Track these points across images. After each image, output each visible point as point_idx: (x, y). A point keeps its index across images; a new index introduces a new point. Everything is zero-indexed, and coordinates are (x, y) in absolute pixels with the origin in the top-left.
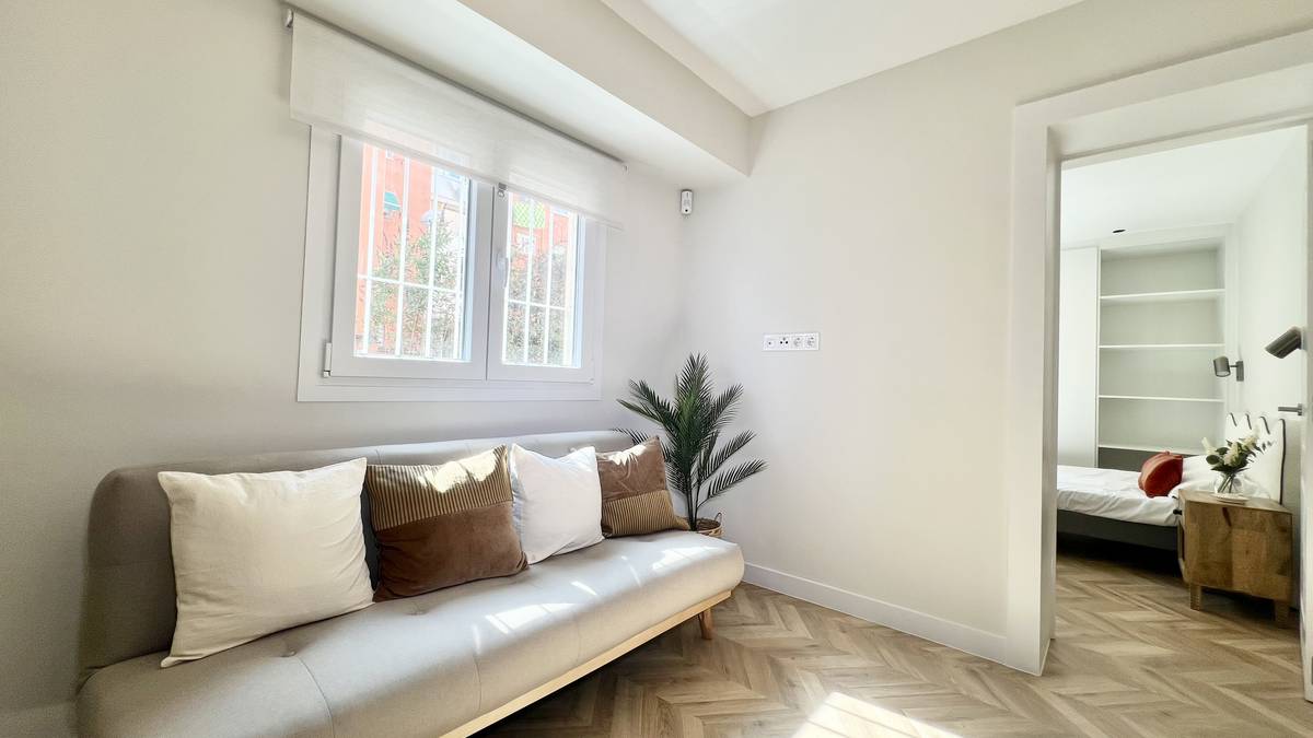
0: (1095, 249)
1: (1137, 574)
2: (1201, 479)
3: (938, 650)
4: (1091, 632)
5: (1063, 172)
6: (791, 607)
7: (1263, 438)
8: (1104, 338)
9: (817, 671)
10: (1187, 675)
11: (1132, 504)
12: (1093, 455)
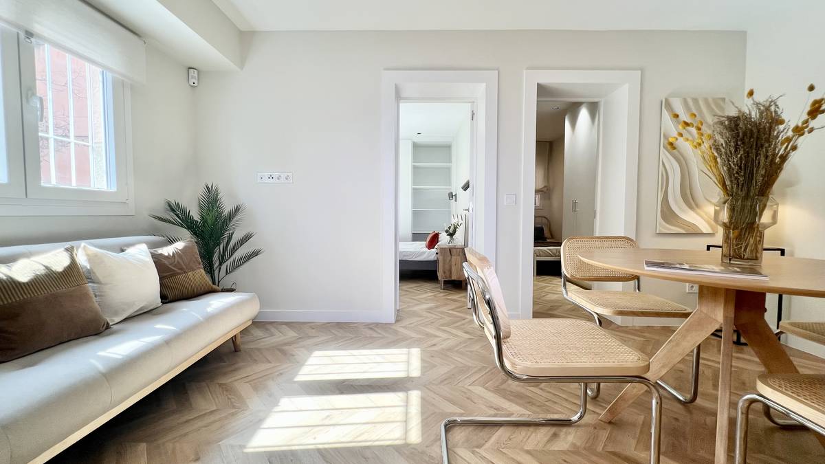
0: (410, 141)
1: (426, 282)
2: (444, 239)
3: (355, 325)
4: (411, 304)
5: (400, 104)
6: (284, 326)
7: (460, 222)
8: (414, 183)
9: (303, 347)
10: (439, 310)
11: (424, 253)
12: (410, 236)
